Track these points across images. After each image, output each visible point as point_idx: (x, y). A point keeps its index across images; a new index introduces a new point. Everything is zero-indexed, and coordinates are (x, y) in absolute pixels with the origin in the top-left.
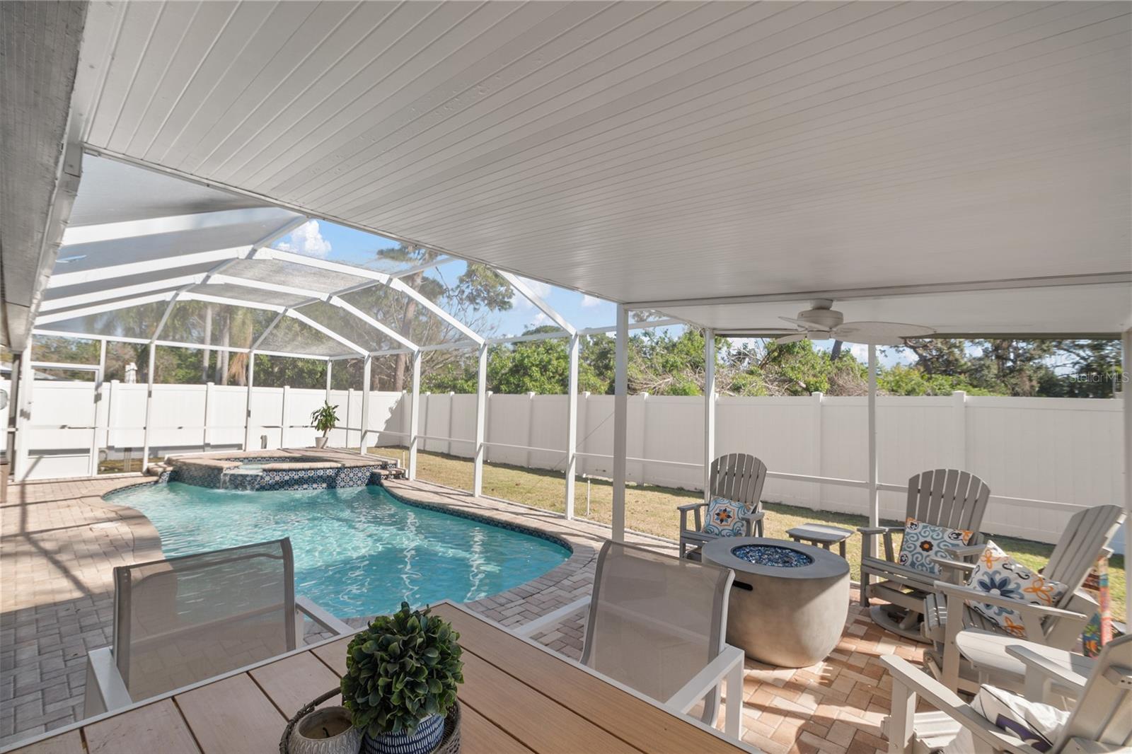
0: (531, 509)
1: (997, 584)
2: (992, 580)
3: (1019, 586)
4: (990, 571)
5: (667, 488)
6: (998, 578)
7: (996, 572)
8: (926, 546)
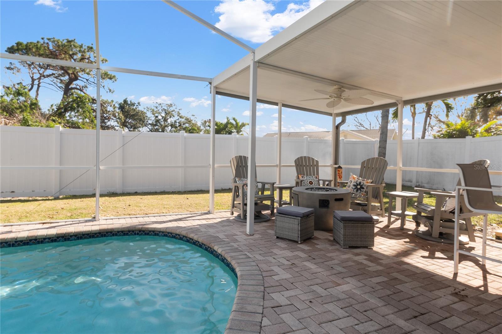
0: (44, 223)
1: (358, 184)
2: (357, 184)
3: (363, 183)
4: (356, 181)
5: (83, 195)
6: (358, 182)
7: (357, 181)
8: (311, 183)
